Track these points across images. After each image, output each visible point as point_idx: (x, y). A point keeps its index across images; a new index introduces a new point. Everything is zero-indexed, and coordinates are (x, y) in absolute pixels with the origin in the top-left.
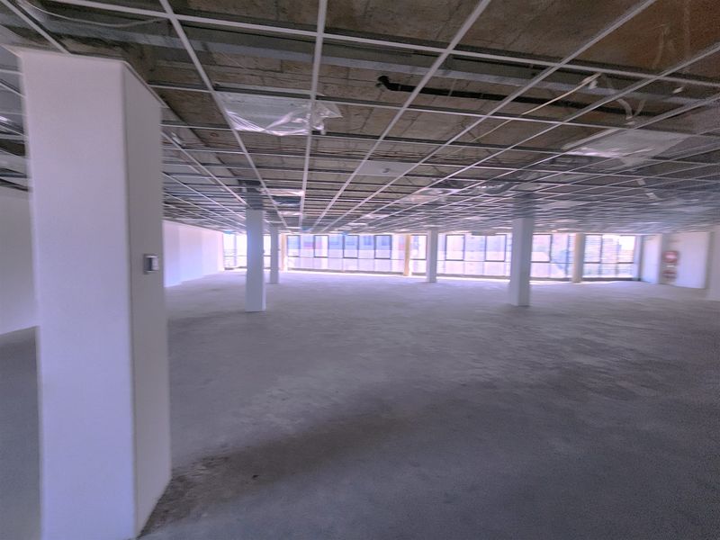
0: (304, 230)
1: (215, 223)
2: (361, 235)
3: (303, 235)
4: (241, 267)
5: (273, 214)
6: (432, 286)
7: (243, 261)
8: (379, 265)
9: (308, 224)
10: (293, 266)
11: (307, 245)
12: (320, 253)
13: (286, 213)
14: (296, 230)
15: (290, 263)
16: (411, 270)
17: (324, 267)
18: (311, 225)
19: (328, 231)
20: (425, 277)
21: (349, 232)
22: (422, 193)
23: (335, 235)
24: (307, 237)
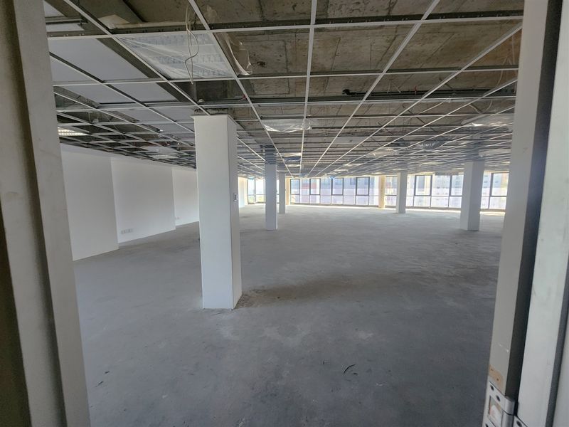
0: (303, 175)
1: (244, 173)
2: (346, 177)
3: (301, 179)
4: (259, 203)
5: (282, 165)
6: (401, 216)
7: (261, 198)
8: (360, 200)
9: (306, 171)
10: (294, 202)
11: (305, 186)
12: (315, 192)
13: (290, 166)
14: (298, 176)
15: (292, 199)
16: (386, 203)
17: (318, 202)
18: (308, 171)
19: (320, 175)
20: (395, 209)
21: (336, 175)
22: (380, 150)
23: (326, 178)
24: (305, 180)
